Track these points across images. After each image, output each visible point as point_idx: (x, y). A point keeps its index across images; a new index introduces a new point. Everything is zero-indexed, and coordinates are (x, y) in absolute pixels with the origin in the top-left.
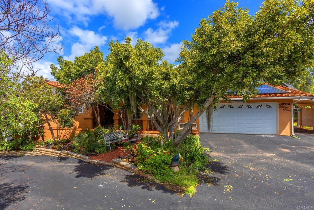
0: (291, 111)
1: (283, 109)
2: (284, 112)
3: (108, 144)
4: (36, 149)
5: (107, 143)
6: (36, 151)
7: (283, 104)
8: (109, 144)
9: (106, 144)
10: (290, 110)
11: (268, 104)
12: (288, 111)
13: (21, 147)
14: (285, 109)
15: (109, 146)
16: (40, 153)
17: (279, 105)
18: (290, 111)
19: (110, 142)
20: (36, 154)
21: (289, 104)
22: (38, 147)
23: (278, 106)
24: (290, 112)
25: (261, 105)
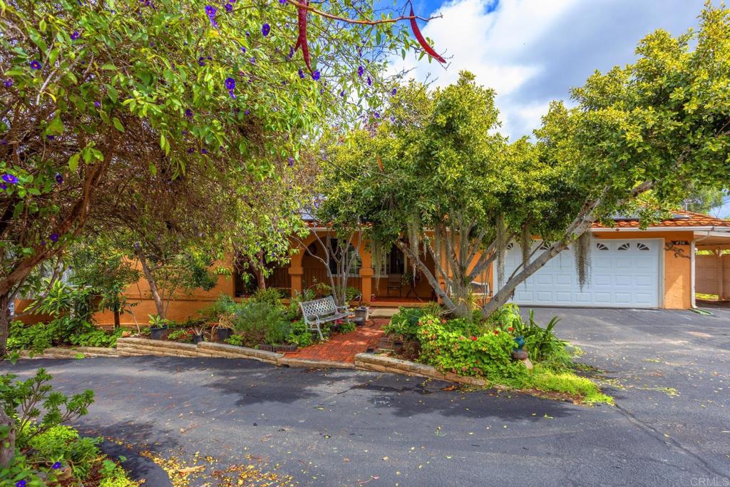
0: (690, 258)
1: (674, 253)
2: (676, 259)
3: (315, 326)
4: (125, 342)
5: (312, 323)
6: (123, 347)
7: (674, 243)
8: (318, 326)
9: (308, 325)
10: (689, 255)
11: (641, 243)
12: (685, 257)
13: (72, 338)
14: (678, 253)
15: (319, 329)
16: (136, 350)
17: (667, 244)
18: (687, 257)
19: (318, 322)
20: (124, 353)
21: (687, 243)
22: (126, 337)
23: (664, 246)
24: (688, 259)
25: (628, 244)
